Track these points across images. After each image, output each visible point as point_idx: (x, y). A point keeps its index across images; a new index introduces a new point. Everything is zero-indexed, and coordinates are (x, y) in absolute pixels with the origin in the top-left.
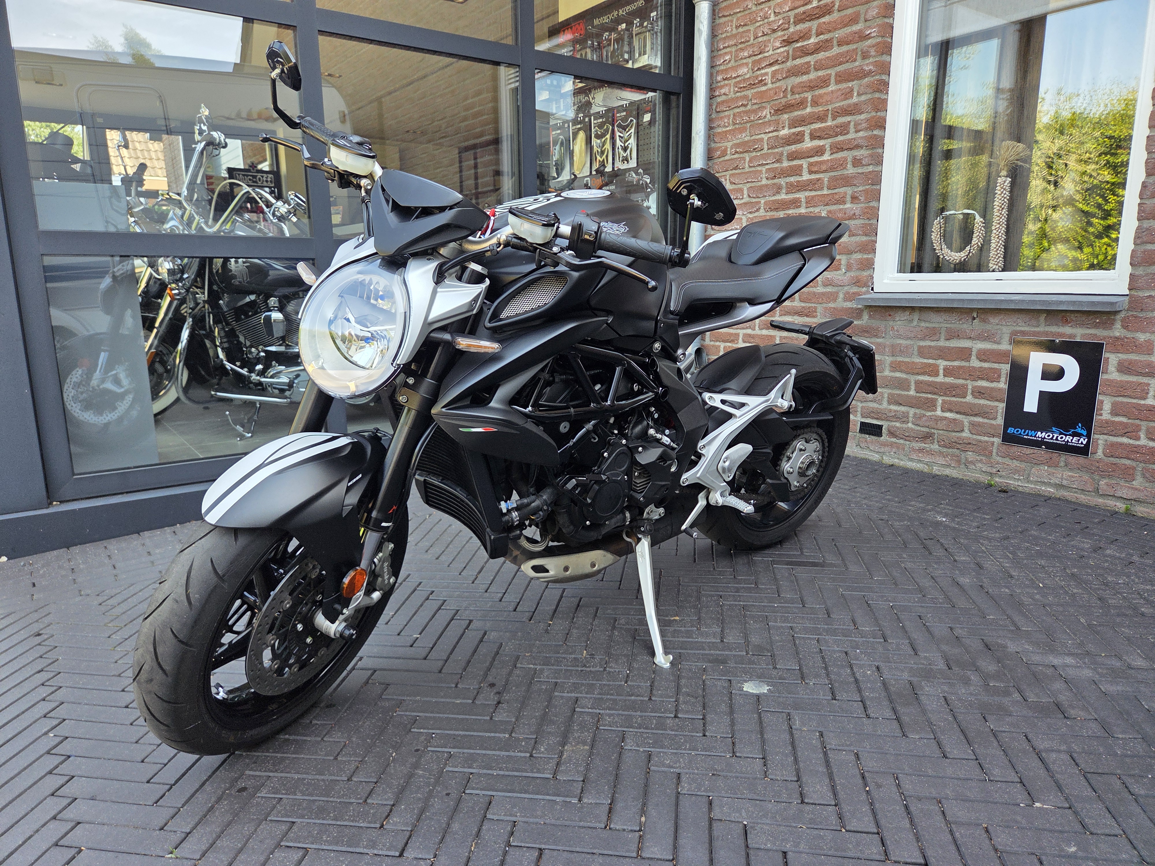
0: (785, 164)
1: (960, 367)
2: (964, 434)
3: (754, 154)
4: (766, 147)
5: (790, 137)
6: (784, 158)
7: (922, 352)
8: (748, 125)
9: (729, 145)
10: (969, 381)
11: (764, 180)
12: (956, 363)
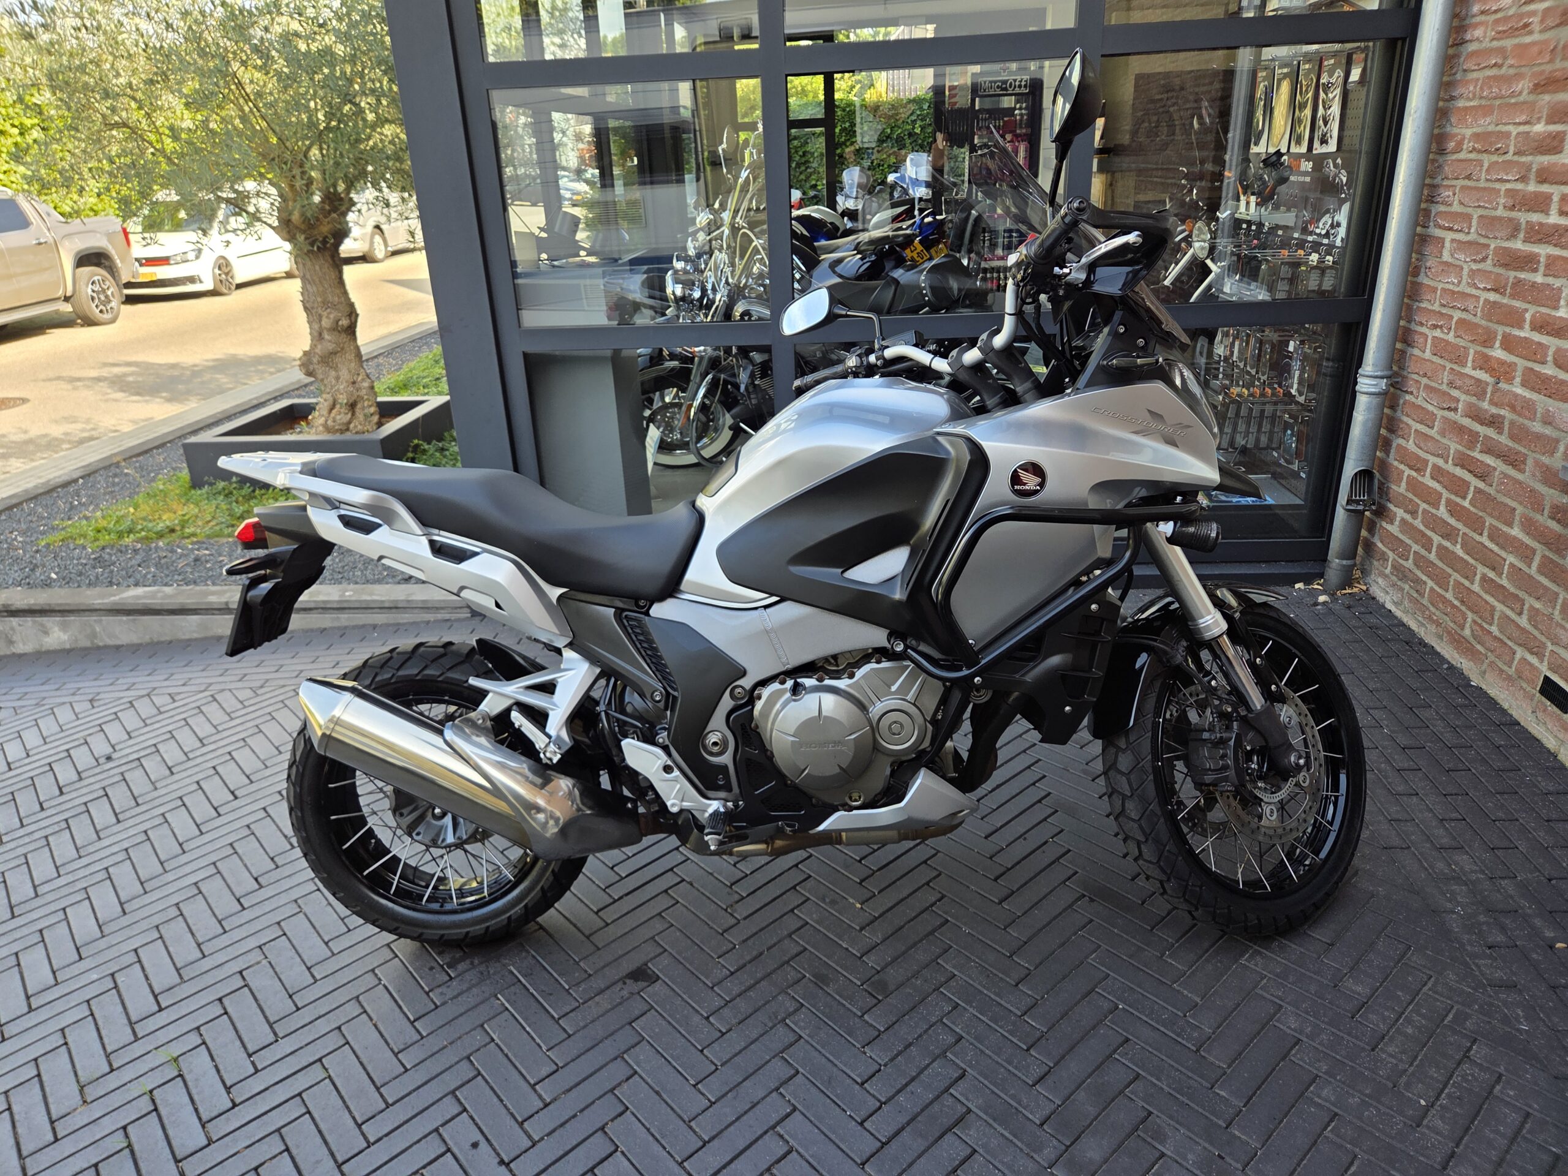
0: (1532, 187)
3: (1495, 158)
4: (1512, 150)
5: (1544, 138)
6: (1532, 176)
8: (1497, 102)
9: (1468, 132)
11: (1501, 207)
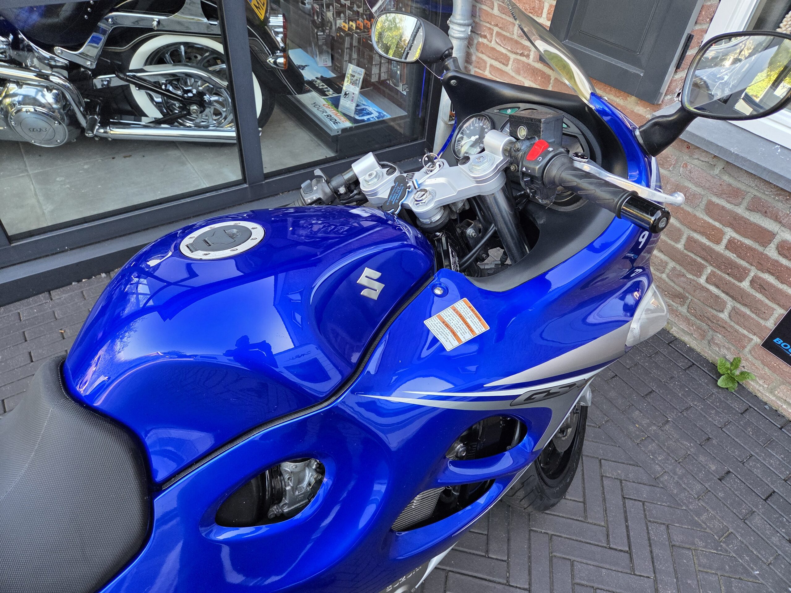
1: (750, 248)
2: (721, 315)
7: (710, 208)
10: (753, 268)
12: (748, 242)
